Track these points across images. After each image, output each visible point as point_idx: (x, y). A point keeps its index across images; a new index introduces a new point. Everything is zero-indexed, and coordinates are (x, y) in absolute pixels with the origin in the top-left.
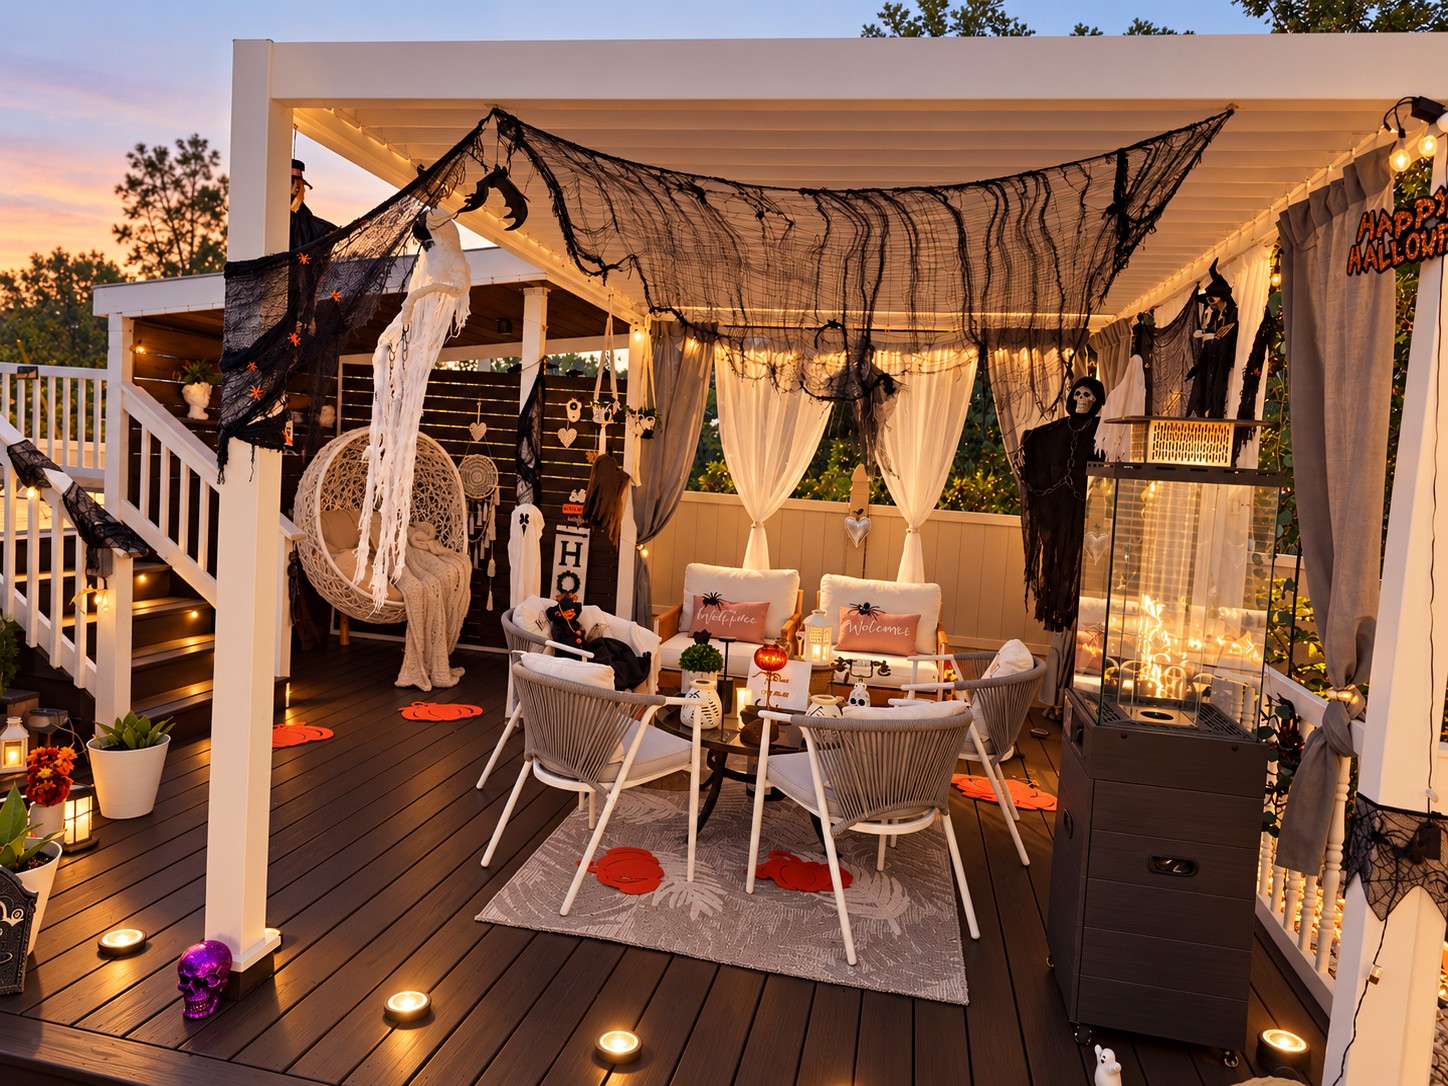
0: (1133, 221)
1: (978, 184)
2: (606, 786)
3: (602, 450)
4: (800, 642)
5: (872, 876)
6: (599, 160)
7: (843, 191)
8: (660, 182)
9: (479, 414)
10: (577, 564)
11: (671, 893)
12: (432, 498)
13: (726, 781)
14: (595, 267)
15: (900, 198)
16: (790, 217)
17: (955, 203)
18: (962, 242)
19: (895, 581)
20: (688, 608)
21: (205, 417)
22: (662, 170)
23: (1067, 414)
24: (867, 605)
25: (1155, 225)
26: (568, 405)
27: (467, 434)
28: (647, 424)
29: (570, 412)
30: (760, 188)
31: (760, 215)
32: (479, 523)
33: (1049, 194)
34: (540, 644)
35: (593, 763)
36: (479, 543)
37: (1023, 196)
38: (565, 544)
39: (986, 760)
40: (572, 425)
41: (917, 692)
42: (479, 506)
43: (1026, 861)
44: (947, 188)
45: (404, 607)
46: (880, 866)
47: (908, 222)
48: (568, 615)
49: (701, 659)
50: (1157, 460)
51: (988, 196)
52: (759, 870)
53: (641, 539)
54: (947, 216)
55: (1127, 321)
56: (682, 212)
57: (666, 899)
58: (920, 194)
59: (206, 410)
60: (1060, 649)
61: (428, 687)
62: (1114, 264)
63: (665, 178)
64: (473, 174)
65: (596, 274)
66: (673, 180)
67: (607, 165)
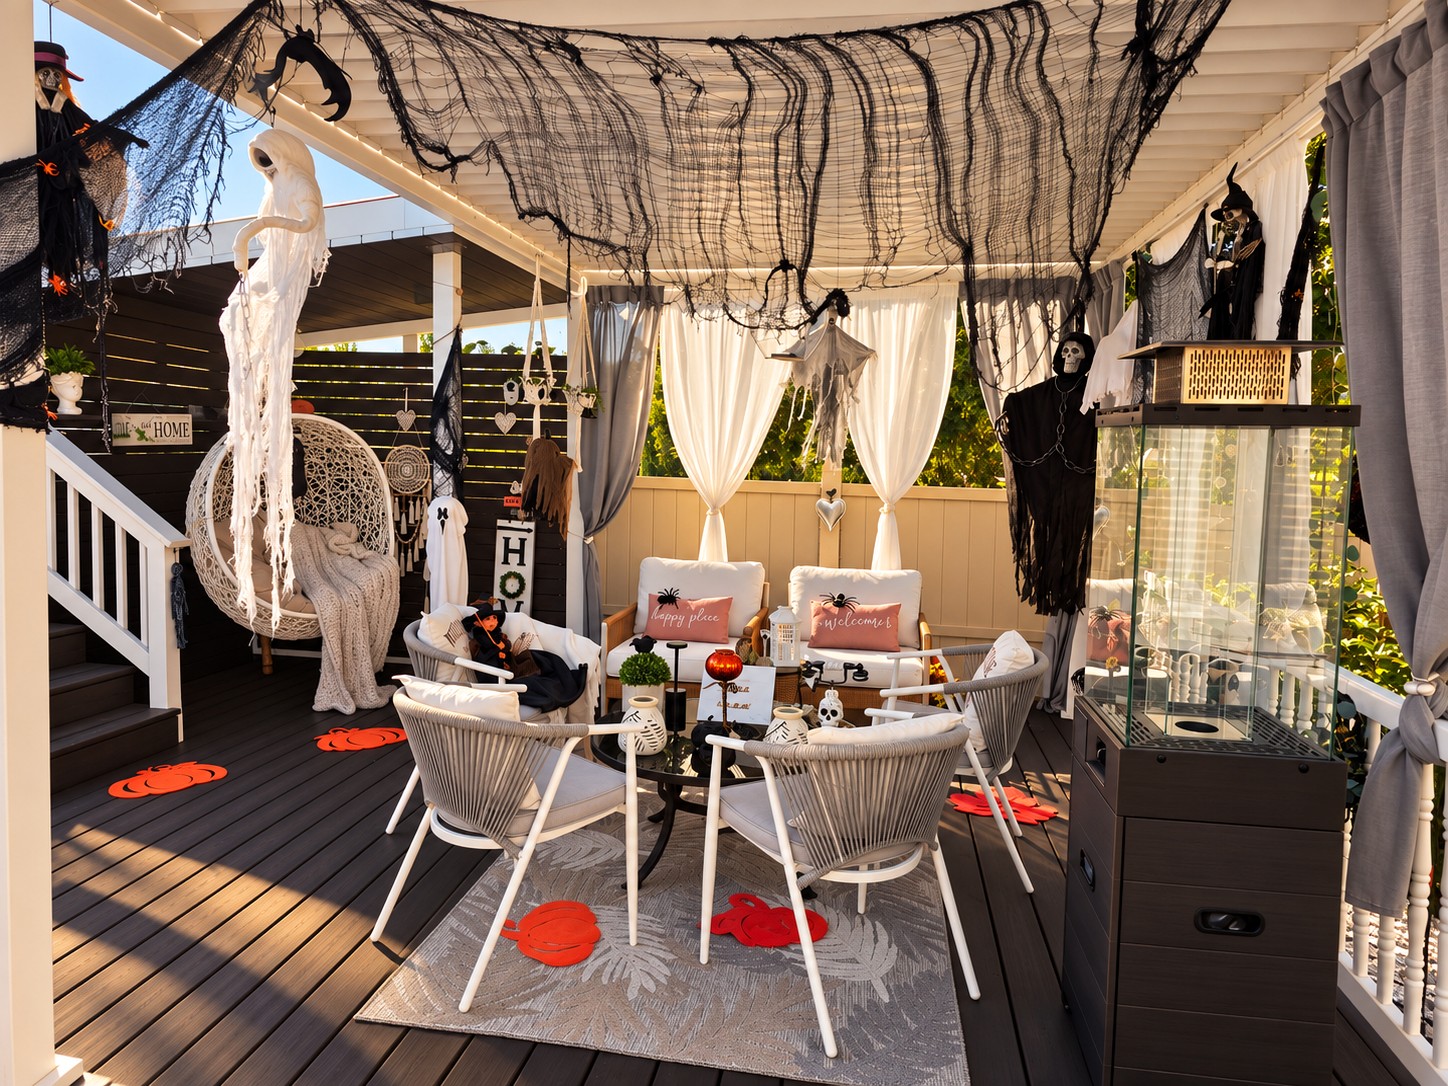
0: (1163, 62)
1: (949, 21)
2: (517, 840)
3: (537, 434)
4: (765, 642)
5: (852, 920)
6: (438, 14)
7: (765, 40)
8: (522, 41)
9: (406, 400)
10: (521, 563)
11: (605, 964)
12: (353, 496)
13: (679, 813)
14: (441, 160)
15: (846, 45)
16: (696, 78)
17: (919, 48)
18: (933, 101)
19: (870, 569)
20: (643, 606)
21: (78, 411)
22: (521, 25)
23: (1054, 374)
24: (841, 596)
25: (1194, 64)
26: (505, 386)
27: (395, 424)
28: (589, 403)
29: (507, 394)
30: (654, 39)
31: (656, 79)
32: (411, 521)
33: (1047, 28)
34: (448, 662)
35: (502, 815)
36: (413, 544)
37: (1011, 34)
38: (507, 540)
39: (981, 773)
40: (510, 409)
41: (899, 698)
42: (411, 503)
43: (1030, 888)
44: (908, 28)
45: (317, 619)
46: (861, 909)
47: (858, 81)
48: (490, 624)
49: (645, 670)
50: (1193, 400)
51: (965, 36)
52: (717, 923)
53: (589, 530)
54: (912, 68)
55: (1120, 262)
56: (553, 78)
57: (599, 972)
58: (872, 40)
59: (78, 404)
60: (1055, 634)
61: (350, 710)
62: (1140, 124)
63: (525, 34)
64: (270, 40)
65: (442, 169)
66: (536, 36)
67: (450, 21)
